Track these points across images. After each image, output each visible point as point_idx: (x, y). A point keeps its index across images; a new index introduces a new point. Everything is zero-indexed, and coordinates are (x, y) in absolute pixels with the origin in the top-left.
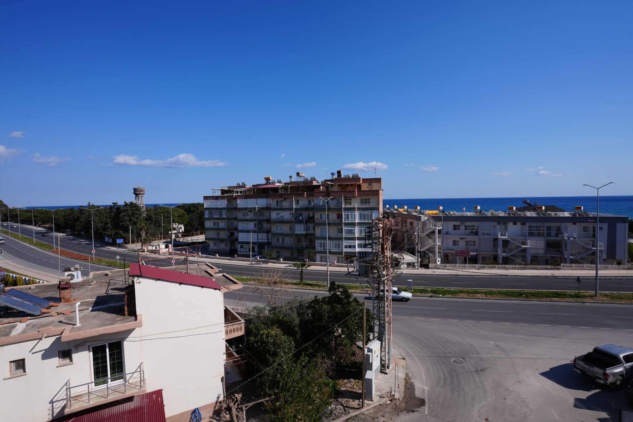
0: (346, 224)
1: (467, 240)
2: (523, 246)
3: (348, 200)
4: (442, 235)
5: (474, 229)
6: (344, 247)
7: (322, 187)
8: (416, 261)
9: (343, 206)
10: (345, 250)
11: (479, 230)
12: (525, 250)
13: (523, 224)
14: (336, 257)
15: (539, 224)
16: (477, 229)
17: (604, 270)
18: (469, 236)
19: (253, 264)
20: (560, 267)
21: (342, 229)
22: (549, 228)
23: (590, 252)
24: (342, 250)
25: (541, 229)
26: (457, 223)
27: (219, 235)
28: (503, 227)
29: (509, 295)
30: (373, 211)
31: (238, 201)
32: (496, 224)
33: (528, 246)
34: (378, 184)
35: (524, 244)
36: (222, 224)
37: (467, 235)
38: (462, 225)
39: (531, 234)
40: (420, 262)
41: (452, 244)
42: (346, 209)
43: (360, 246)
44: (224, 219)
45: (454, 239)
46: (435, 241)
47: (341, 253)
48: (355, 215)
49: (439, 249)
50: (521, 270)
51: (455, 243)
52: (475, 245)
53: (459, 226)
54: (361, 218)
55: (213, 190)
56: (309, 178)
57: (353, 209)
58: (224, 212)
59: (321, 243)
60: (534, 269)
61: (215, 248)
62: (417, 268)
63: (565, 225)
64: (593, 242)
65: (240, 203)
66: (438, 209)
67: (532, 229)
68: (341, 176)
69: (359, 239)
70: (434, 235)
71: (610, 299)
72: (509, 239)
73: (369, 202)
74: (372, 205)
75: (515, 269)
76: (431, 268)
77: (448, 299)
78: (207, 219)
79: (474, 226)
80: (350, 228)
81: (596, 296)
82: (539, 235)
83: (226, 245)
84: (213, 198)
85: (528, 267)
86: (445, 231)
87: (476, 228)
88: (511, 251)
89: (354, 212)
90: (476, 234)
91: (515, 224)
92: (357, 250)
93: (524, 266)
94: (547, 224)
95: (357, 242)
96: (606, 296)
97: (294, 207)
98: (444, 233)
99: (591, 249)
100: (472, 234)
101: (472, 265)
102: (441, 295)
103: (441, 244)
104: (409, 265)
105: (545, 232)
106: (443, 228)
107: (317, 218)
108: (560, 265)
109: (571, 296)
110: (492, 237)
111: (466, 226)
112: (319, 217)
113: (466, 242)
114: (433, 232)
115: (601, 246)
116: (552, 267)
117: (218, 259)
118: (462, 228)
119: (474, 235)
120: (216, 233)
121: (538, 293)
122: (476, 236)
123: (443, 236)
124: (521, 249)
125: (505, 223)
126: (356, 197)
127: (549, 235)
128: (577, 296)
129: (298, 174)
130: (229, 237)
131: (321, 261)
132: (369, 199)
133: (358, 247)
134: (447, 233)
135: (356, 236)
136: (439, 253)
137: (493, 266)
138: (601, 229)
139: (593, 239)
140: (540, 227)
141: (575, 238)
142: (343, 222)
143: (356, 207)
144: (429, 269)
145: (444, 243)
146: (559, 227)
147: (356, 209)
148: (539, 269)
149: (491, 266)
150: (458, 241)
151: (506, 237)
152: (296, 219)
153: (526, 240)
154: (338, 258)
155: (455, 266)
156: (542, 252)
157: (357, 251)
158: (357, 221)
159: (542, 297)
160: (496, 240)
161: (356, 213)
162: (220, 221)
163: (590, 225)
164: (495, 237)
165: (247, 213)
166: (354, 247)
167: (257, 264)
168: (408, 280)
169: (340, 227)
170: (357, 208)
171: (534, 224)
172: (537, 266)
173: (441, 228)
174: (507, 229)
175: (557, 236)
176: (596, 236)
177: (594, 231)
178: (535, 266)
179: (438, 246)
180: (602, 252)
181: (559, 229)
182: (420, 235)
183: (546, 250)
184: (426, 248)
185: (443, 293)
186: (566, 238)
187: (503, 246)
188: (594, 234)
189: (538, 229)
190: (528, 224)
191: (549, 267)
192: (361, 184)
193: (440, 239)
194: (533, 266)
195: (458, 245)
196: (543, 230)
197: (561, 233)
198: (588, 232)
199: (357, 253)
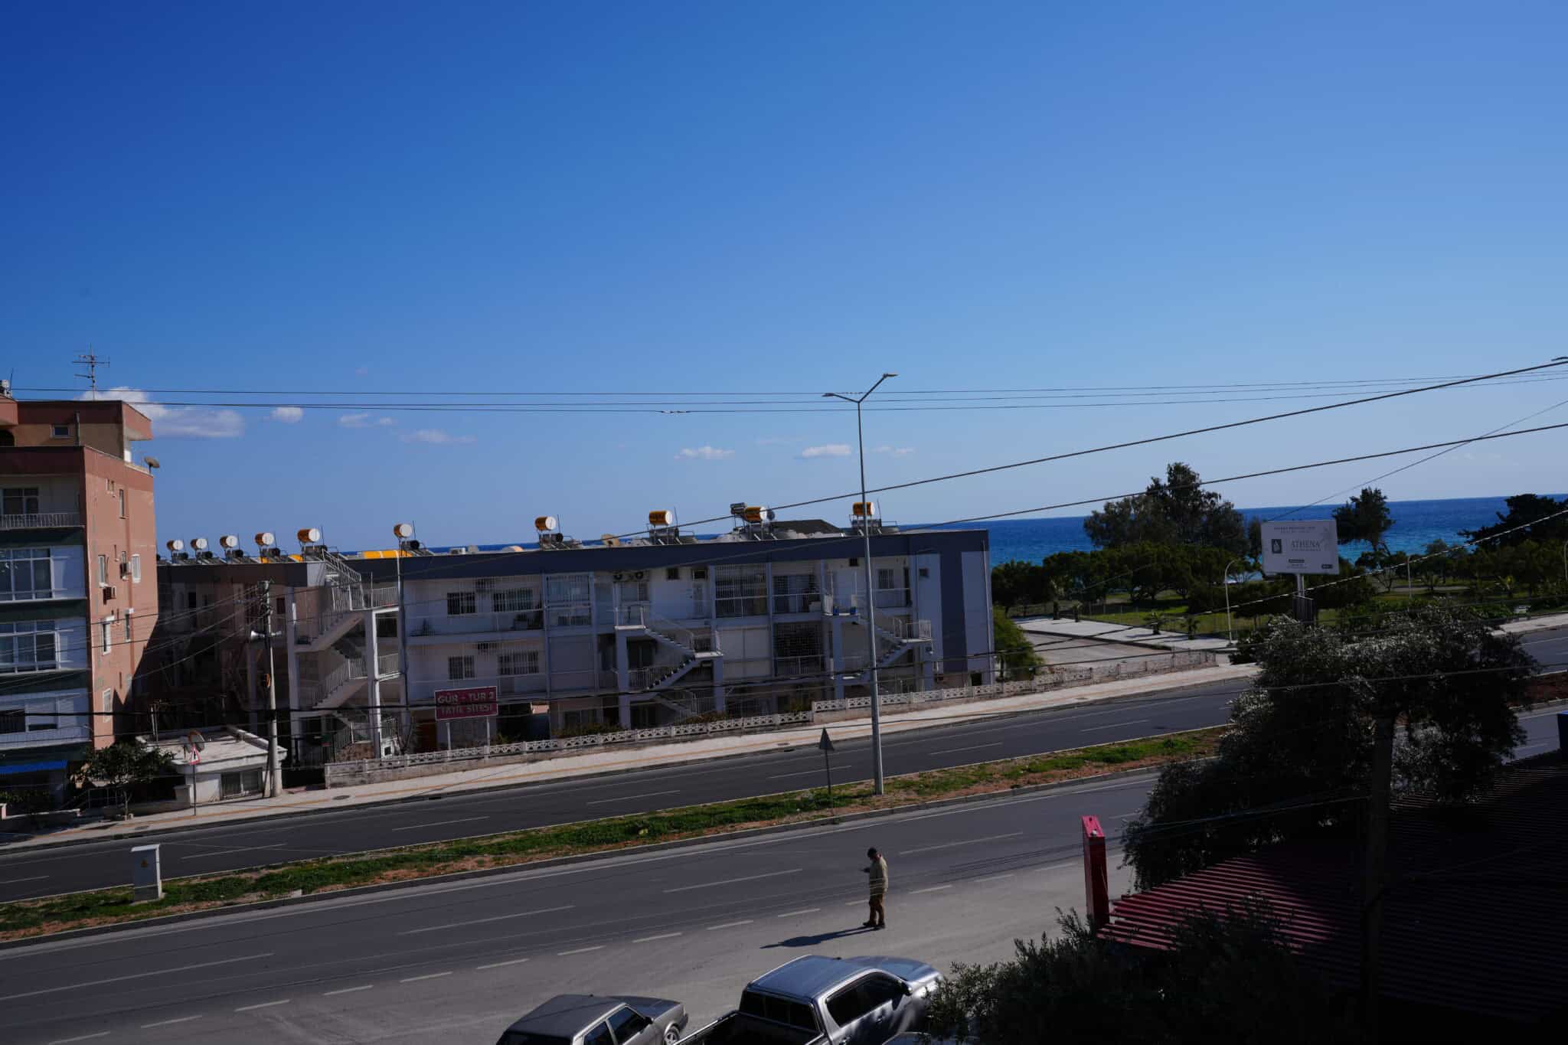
1: (504, 651)
2: (699, 655)
4: (398, 640)
5: (529, 606)
11: (545, 606)
12: (707, 669)
13: (700, 574)
15: (747, 571)
16: (540, 606)
17: (932, 708)
18: (514, 634)
20: (809, 715)
22: (781, 583)
23: (898, 654)
25: (757, 586)
26: (463, 586)
28: (632, 588)
29: (591, 842)
30: (52, 549)
32: (607, 578)
33: (714, 654)
34: (109, 427)
35: (706, 646)
37: (503, 630)
38: (481, 591)
39: (726, 609)
40: (284, 763)
41: (447, 673)
45: (455, 653)
46: (366, 668)
49: (384, 697)
50: (685, 741)
51: (458, 667)
52: (535, 670)
53: (471, 597)
60: (731, 732)
62: (266, 793)
63: (826, 567)
64: (908, 618)
67: (727, 588)
70: (363, 645)
71: (914, 796)
72: (654, 635)
73: (33, 506)
74: (50, 518)
75: (665, 740)
76: (334, 785)
77: (338, 900)
79: (529, 592)
81: (877, 792)
82: (752, 609)
85: (710, 727)
86: (413, 621)
87: (535, 599)
88: (664, 673)
90: (537, 622)
91: (673, 575)
93: (697, 727)
94: (772, 570)
96: (907, 786)
98: (409, 628)
99: (901, 643)
100: (521, 625)
101: (505, 748)
102: (298, 894)
103: (396, 675)
104: (231, 781)
105: (771, 595)
106: (403, 610)
108: (810, 709)
109: (805, 806)
110: (594, 632)
111: (496, 596)
113: (504, 660)
114: (358, 634)
115: (928, 630)
116: (786, 717)
118: (484, 604)
119: (531, 627)
121: (697, 814)
122: (536, 633)
123: (404, 642)
124: (693, 664)
125: (639, 576)
127: (782, 607)
128: (823, 803)
132: (35, 491)
134: (425, 630)
136: (386, 715)
137: (588, 739)
138: (924, 573)
139: (903, 611)
140: (752, 580)
141: (852, 611)
144: (324, 788)
145: (408, 673)
146: (812, 577)
148: (748, 733)
149: (581, 740)
150: (469, 661)
151: (643, 627)
153: (709, 630)
155: (440, 761)
156: (763, 670)
159: (707, 826)
160: (609, 639)
163: (894, 564)
164: (604, 631)
168: (134, 849)
171: (733, 572)
172: (740, 722)
173: (397, 609)
174: (644, 596)
175: (805, 609)
176: (913, 598)
177: (907, 584)
178: (732, 723)
179: (383, 684)
180: (929, 649)
181: (811, 583)
182: (302, 649)
183: (776, 665)
184: (333, 700)
185: (310, 882)
186: (829, 612)
187: (633, 663)
188: (908, 593)
189: (746, 587)
190: (713, 571)
191: (778, 719)
192: (12, 426)
193: (394, 658)
194: (725, 724)
195: (471, 674)
196: (765, 592)
197: (818, 599)
198: (892, 587)
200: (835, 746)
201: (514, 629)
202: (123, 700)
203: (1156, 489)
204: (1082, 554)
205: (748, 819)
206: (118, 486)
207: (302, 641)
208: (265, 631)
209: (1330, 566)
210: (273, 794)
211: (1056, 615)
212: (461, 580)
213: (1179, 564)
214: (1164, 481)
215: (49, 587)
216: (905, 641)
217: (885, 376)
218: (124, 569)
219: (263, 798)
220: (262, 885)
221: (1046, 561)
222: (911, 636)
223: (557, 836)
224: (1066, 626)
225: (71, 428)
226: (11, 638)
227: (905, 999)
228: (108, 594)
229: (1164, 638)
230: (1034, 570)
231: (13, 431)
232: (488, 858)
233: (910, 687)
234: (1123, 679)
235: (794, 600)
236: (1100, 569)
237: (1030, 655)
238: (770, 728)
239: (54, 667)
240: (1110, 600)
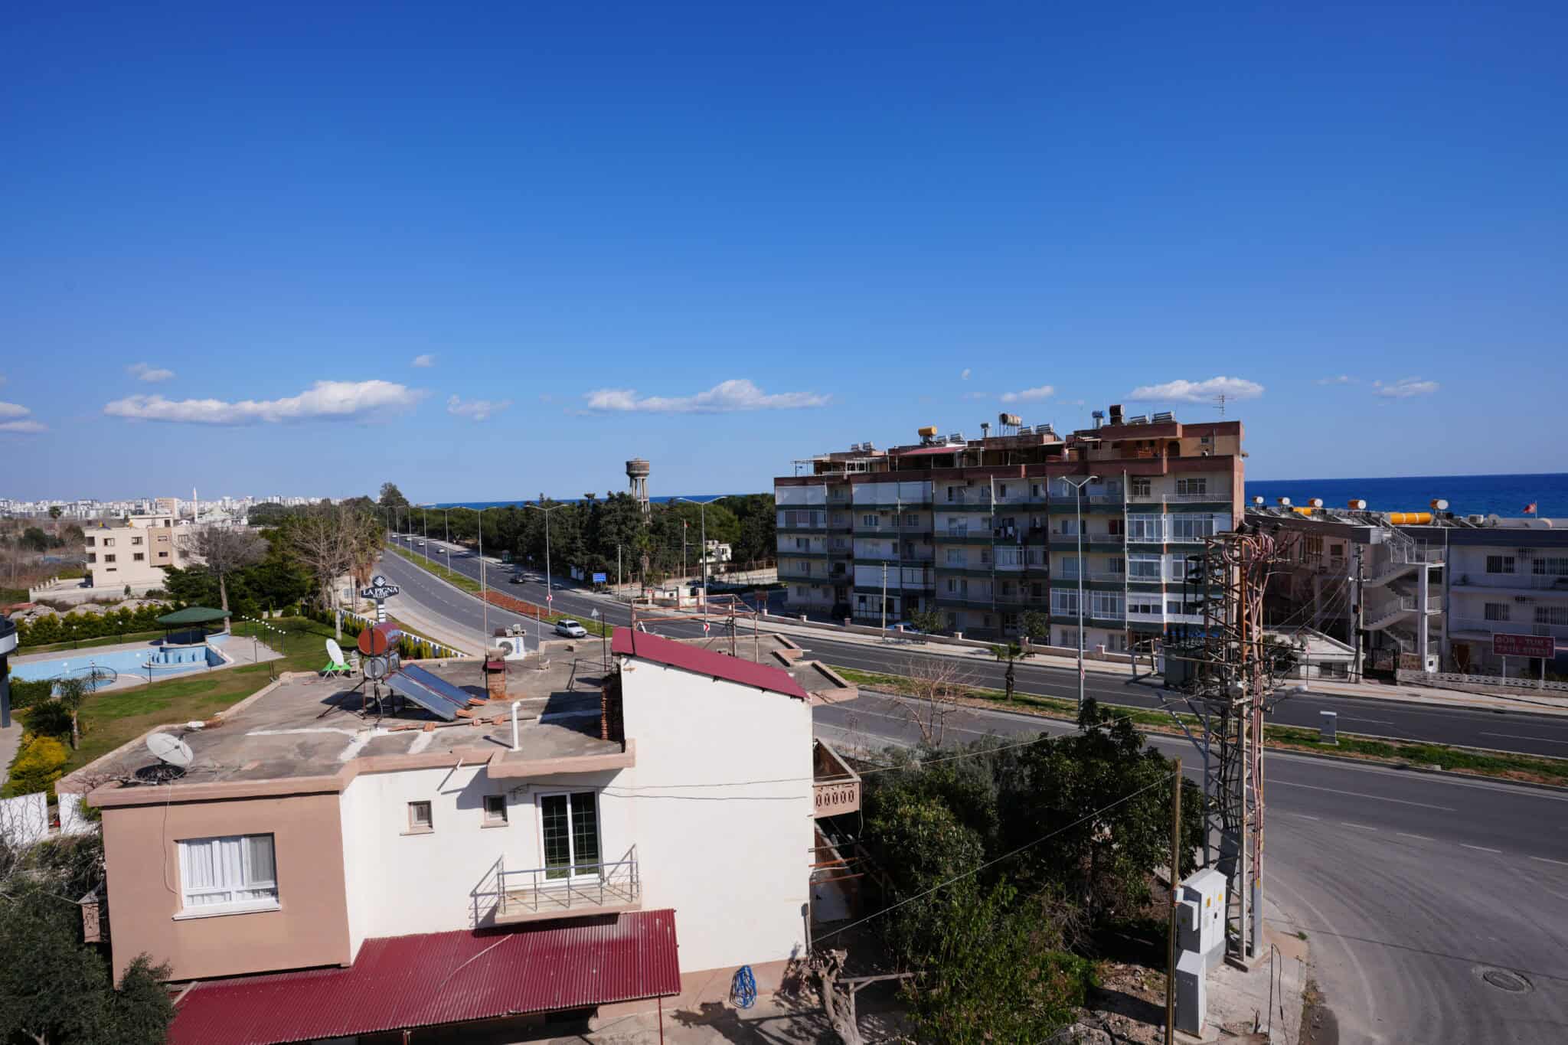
0: (1135, 549)
1: (1542, 604)
3: (1139, 484)
4: (1444, 587)
6: (1127, 609)
7: (1067, 451)
8: (1353, 658)
9: (1127, 501)
10: (1130, 617)
14: (1104, 634)
19: (889, 643)
21: (1123, 561)
24: (1124, 617)
26: (1503, 552)
27: (809, 569)
30: (1214, 514)
31: (855, 489)
34: (1231, 438)
36: (817, 545)
37: (1543, 589)
38: (1523, 558)
40: (1364, 661)
41: (1483, 616)
42: (1134, 508)
43: (1174, 608)
44: (821, 531)
45: (1493, 601)
46: (1417, 603)
47: (1119, 625)
48: (1160, 523)
49: (1430, 627)
51: (1493, 612)
53: (1510, 560)
54: (1177, 531)
55: (796, 462)
56: (1032, 429)
57: (1156, 508)
58: (821, 515)
59: (1064, 597)
61: (801, 600)
62: (1353, 681)
65: (859, 493)
66: (1432, 507)
68: (1120, 419)
69: (1170, 588)
70: (1415, 587)
73: (1203, 490)
74: (1211, 497)
76: (1405, 684)
78: (782, 531)
80: (1144, 560)
83: (826, 594)
84: (798, 482)
86: (1455, 573)
89: (1159, 517)
92: (1166, 618)
95: (1166, 598)
97: (994, 502)
98: (1452, 580)
101: (1560, 684)
102: (1438, 768)
103: (1439, 612)
104: (1326, 667)
106: (1448, 566)
107: (1055, 532)
111: (1536, 562)
112: (1059, 529)
113: (1539, 610)
114: (1413, 577)
117: (805, 625)
118: (1523, 568)
120: (803, 564)
123: (1448, 589)
126: (1162, 476)
129: (1004, 419)
130: (831, 575)
131: (1064, 643)
132: (1204, 480)
133: (1169, 611)
134: (1465, 581)
135: (1164, 582)
136: (1431, 638)
142: (1127, 542)
143: (1164, 502)
144: (1396, 685)
145: (1450, 610)
147: (1165, 508)
150: (1506, 607)
152: (997, 533)
154: (1111, 637)
155: (1495, 684)
157: (1165, 621)
158: (1166, 539)
161: (1164, 520)
162: (812, 538)
165: (876, 518)
166: (1158, 609)
167: (898, 643)
168: (1322, 713)
169: (1116, 556)
170: (1167, 505)
173: (1442, 565)
179: (1430, 617)
184: (1385, 622)
185: (1450, 762)
192: (1178, 438)
193: (1437, 599)
195: (1507, 618)
199: (1165, 626)
201: (1553, 588)
208: (1358, 577)
210: (1358, 683)
212: (1502, 548)
219: (1349, 682)
220: (1403, 752)
225: (1210, 439)
231: (1179, 441)
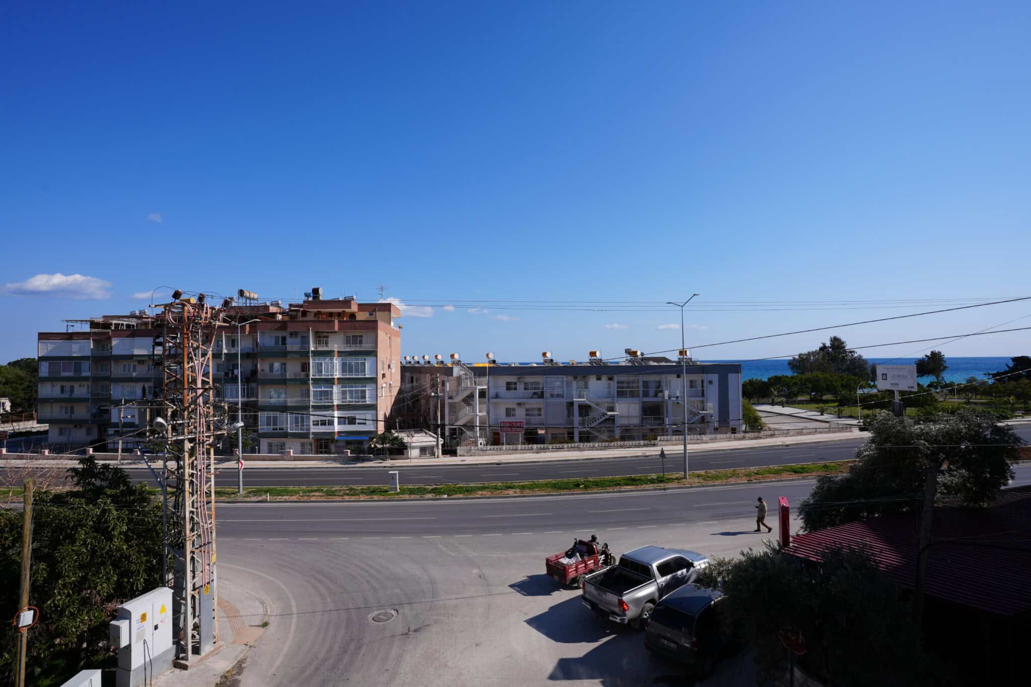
0: (316, 381)
1: (527, 406)
2: (609, 413)
3: (321, 337)
4: (486, 400)
5: (538, 389)
6: (311, 423)
7: (280, 317)
8: (435, 443)
9: (312, 349)
10: (314, 429)
11: (545, 389)
12: (612, 419)
13: (610, 379)
14: (297, 443)
15: (631, 378)
16: (543, 389)
17: (712, 442)
18: (531, 400)
19: (123, 464)
20: (656, 442)
21: (309, 390)
22: (646, 384)
23: (697, 417)
24: (309, 429)
25: (635, 385)
26: (512, 379)
27: (72, 412)
28: (582, 383)
29: (560, 488)
30: (366, 358)
31: (114, 342)
32: (570, 378)
33: (616, 413)
34: (387, 313)
35: (612, 409)
36: (81, 390)
37: (528, 398)
38: (520, 382)
39: (621, 394)
40: (442, 445)
41: (505, 415)
42: (316, 354)
43: (342, 420)
44: (86, 379)
45: (509, 406)
46: (474, 411)
47: (305, 436)
48: (332, 363)
49: (481, 422)
50: (601, 450)
51: (509, 412)
52: (540, 415)
54: (344, 370)
55: (67, 321)
57: (330, 354)
58: (86, 365)
59: (268, 418)
60: (621, 447)
61: (63, 439)
62: (436, 456)
63: (666, 378)
64: (703, 402)
65: (118, 345)
67: (622, 385)
68: (319, 297)
69: (340, 407)
70: (473, 400)
71: (702, 481)
72: (590, 403)
73: (361, 342)
74: (366, 346)
75: (593, 448)
76: (460, 456)
77: (460, 501)
78: (44, 380)
79: (538, 383)
80: (323, 389)
81: (685, 478)
82: (633, 395)
83: (89, 433)
84: (67, 336)
85: (612, 444)
86: (492, 393)
87: (541, 386)
88: (594, 420)
89: (332, 359)
90: (541, 396)
91: (599, 379)
92: (337, 428)
93: (607, 444)
94: (643, 378)
95: (336, 414)
96: (699, 476)
97: (225, 351)
98: (490, 396)
100: (535, 396)
101: (527, 446)
102: (446, 496)
103: (485, 414)
104: (423, 450)
105: (641, 389)
106: (488, 387)
107: (262, 370)
108: (656, 439)
109: (652, 481)
110: (564, 401)
111: (526, 384)
112: (267, 369)
113: (527, 410)
114: (471, 396)
115: (712, 408)
116: (646, 442)
117: (47, 458)
118: (520, 387)
119: (539, 397)
120: (66, 408)
121: (605, 481)
122: (541, 400)
123: (489, 401)
124: (606, 417)
125: (584, 378)
126: (336, 332)
127: (646, 394)
128: (660, 480)
129: (241, 293)
130: (94, 415)
131: (270, 451)
132: (361, 337)
133: (339, 423)
134: (497, 396)
135: (336, 403)
136: (481, 429)
137: (561, 446)
138: (711, 382)
139: (700, 399)
140: (633, 382)
141: (677, 397)
142: (311, 377)
143: (336, 350)
144: (456, 456)
145: (490, 413)
146: (659, 382)
147: (336, 354)
148: (628, 448)
149: (558, 446)
150: (514, 410)
151: (585, 400)
152: (226, 374)
153: (614, 403)
154: (303, 445)
155: (500, 449)
156: (636, 421)
157: (336, 431)
158: (337, 375)
159: (610, 486)
160: (571, 404)
161: (335, 361)
162: (76, 385)
163: (697, 378)
164: (569, 401)
165: (134, 366)
166: (331, 423)
167: (134, 463)
168: (390, 472)
169: (304, 387)
170: (338, 351)
171: (624, 378)
172: (626, 443)
173: (486, 387)
174: (586, 387)
175: (656, 396)
176: (705, 393)
177: (703, 387)
178: (622, 443)
179: (480, 417)
180: (712, 416)
181: (659, 385)
182: (450, 401)
183: (643, 419)
184: (461, 422)
185: (450, 492)
186: (666, 397)
187: (580, 415)
188: (703, 391)
189: (631, 385)
190: (616, 378)
191: (642, 442)
192: (356, 312)
193: (485, 406)
194: (619, 443)
195: (514, 415)
196: (638, 387)
197: (662, 391)
198: (696, 388)
199: (336, 433)
200: (667, 456)
201: (532, 398)
202: (387, 416)
203: (823, 348)
204: (786, 377)
205: (627, 485)
206: (388, 335)
207: (451, 398)
208: (437, 393)
209: (912, 387)
210: (438, 457)
211: (773, 404)
212: (511, 377)
213: (834, 383)
214: (828, 344)
215: (365, 372)
216: (700, 412)
217: (694, 295)
218: (389, 366)
219: (434, 458)
220: (433, 491)
221: (769, 379)
222: (703, 410)
223: (546, 484)
224: (778, 409)
225: (374, 313)
226: (352, 390)
227: (692, 569)
228: (384, 376)
229: (825, 417)
230: (764, 383)
231: (356, 314)
232: (518, 490)
233: (702, 433)
234: (804, 435)
235: (652, 392)
236: (795, 384)
237: (760, 421)
238: (639, 446)
239: (366, 402)
240: (800, 398)
